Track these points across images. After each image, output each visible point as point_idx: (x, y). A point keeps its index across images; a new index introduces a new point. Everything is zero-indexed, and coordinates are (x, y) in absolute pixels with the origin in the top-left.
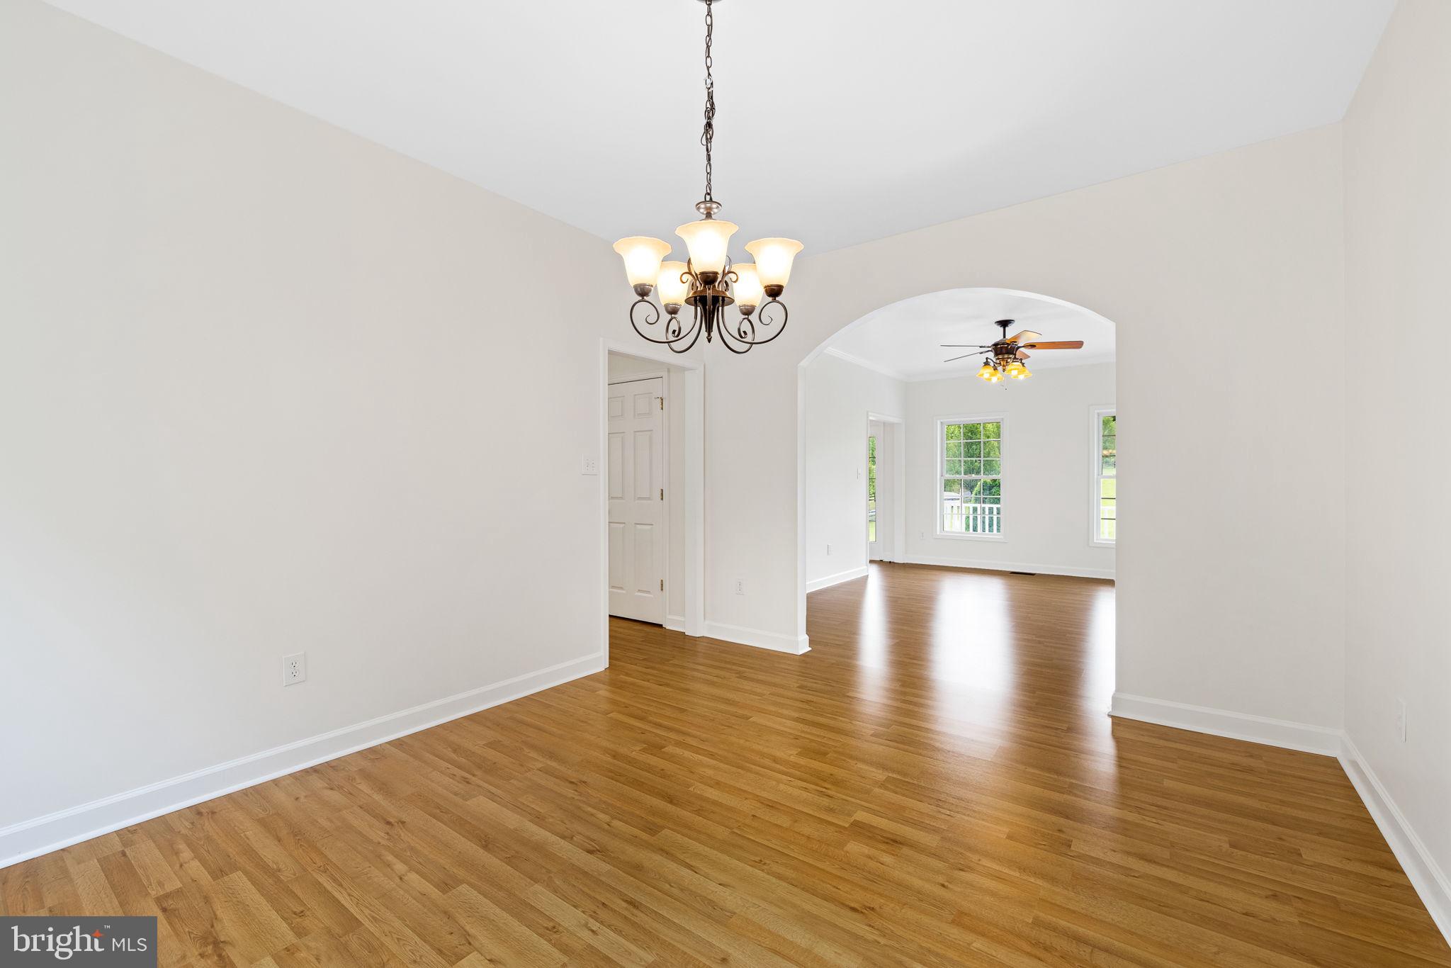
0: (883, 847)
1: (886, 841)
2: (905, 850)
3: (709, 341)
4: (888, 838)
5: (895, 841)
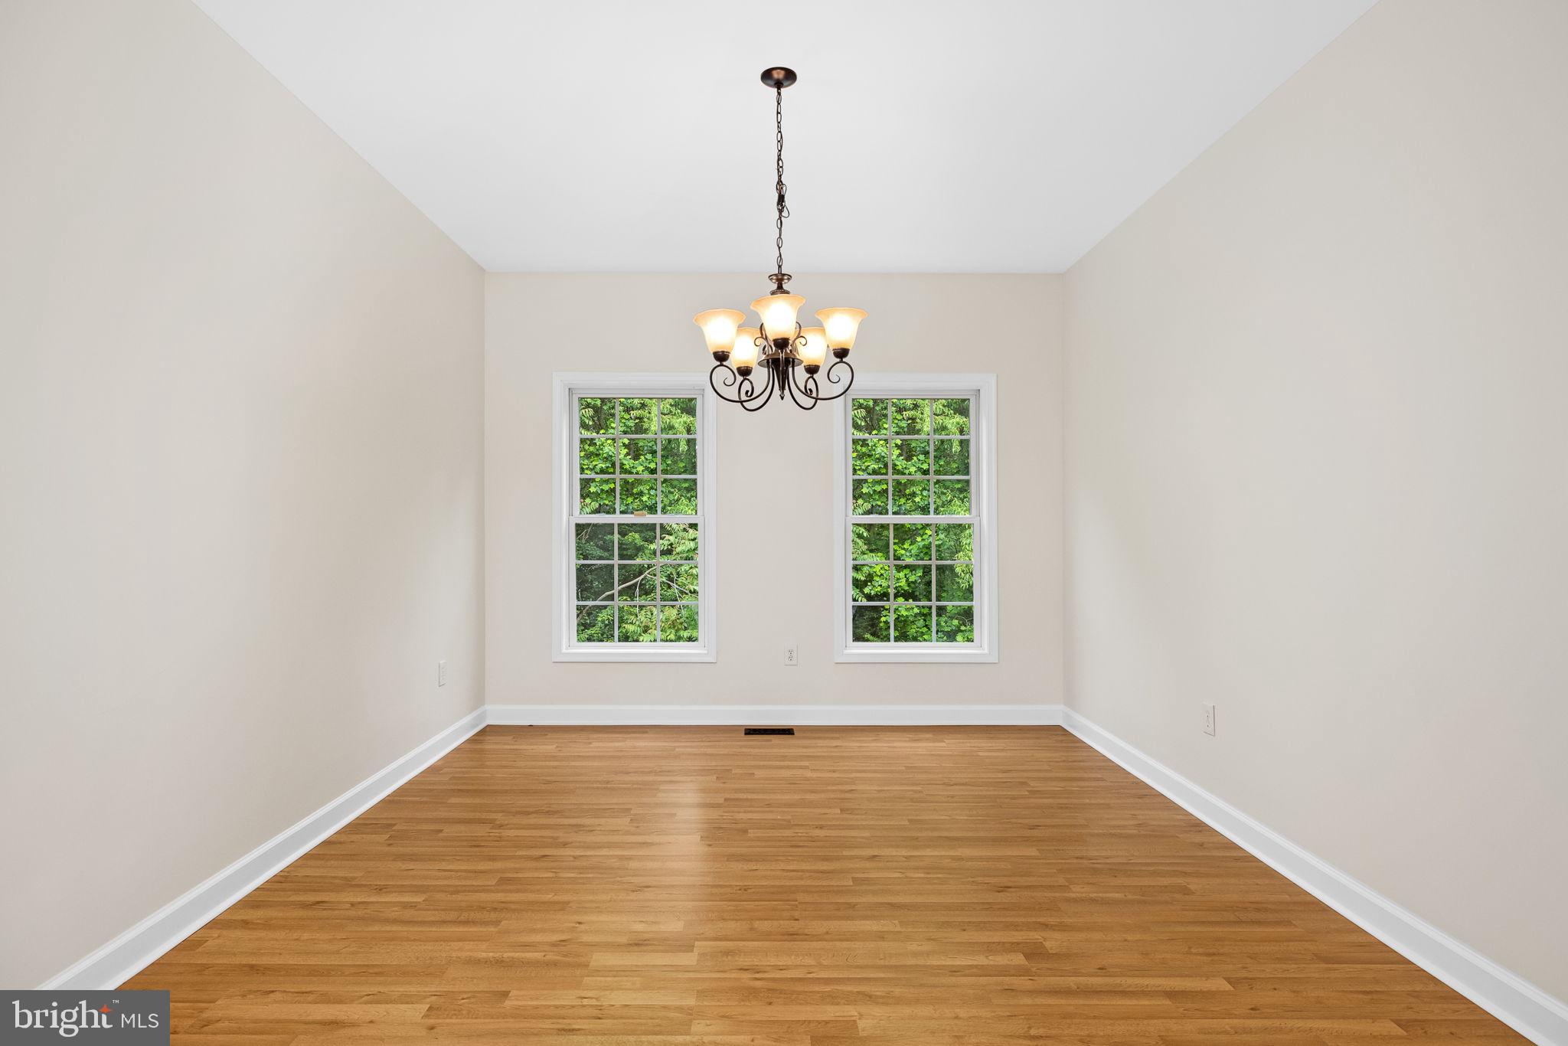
0: (647, 936)
1: (646, 942)
2: (624, 940)
3: (782, 398)
4: (647, 945)
5: (636, 944)
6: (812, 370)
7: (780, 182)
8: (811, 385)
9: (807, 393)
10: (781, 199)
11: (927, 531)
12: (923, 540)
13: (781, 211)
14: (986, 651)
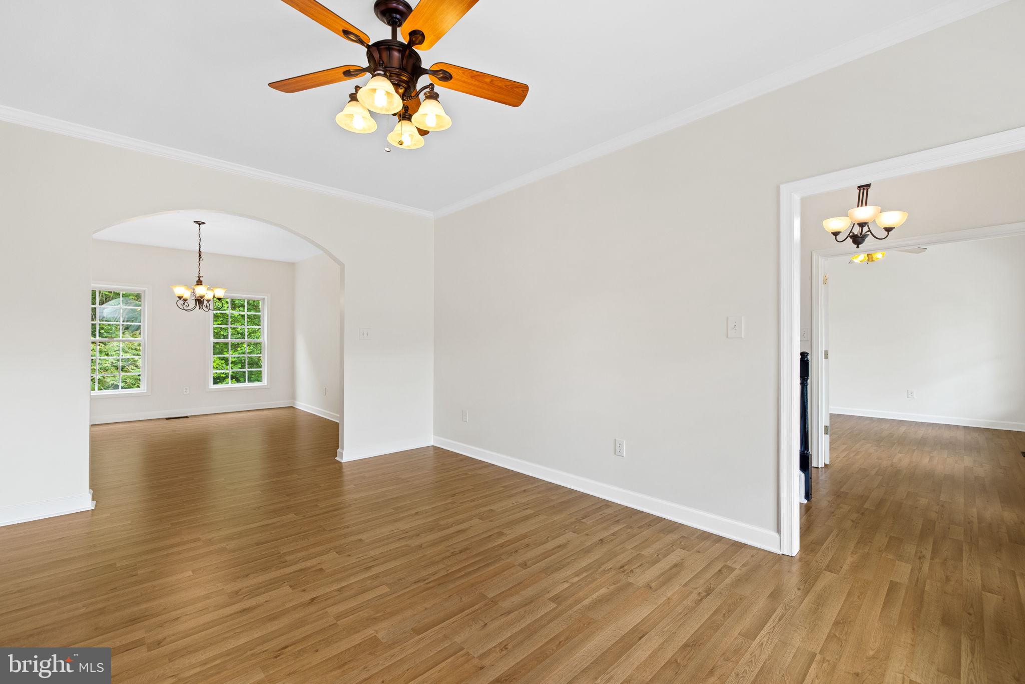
3: (199, 308)
6: (208, 301)
7: (200, 251)
8: (208, 305)
9: (207, 307)
10: (200, 256)
11: (244, 345)
12: (241, 349)
13: (200, 259)
14: (266, 384)
